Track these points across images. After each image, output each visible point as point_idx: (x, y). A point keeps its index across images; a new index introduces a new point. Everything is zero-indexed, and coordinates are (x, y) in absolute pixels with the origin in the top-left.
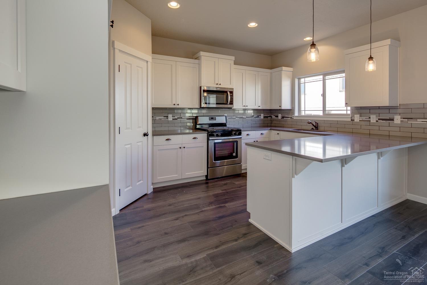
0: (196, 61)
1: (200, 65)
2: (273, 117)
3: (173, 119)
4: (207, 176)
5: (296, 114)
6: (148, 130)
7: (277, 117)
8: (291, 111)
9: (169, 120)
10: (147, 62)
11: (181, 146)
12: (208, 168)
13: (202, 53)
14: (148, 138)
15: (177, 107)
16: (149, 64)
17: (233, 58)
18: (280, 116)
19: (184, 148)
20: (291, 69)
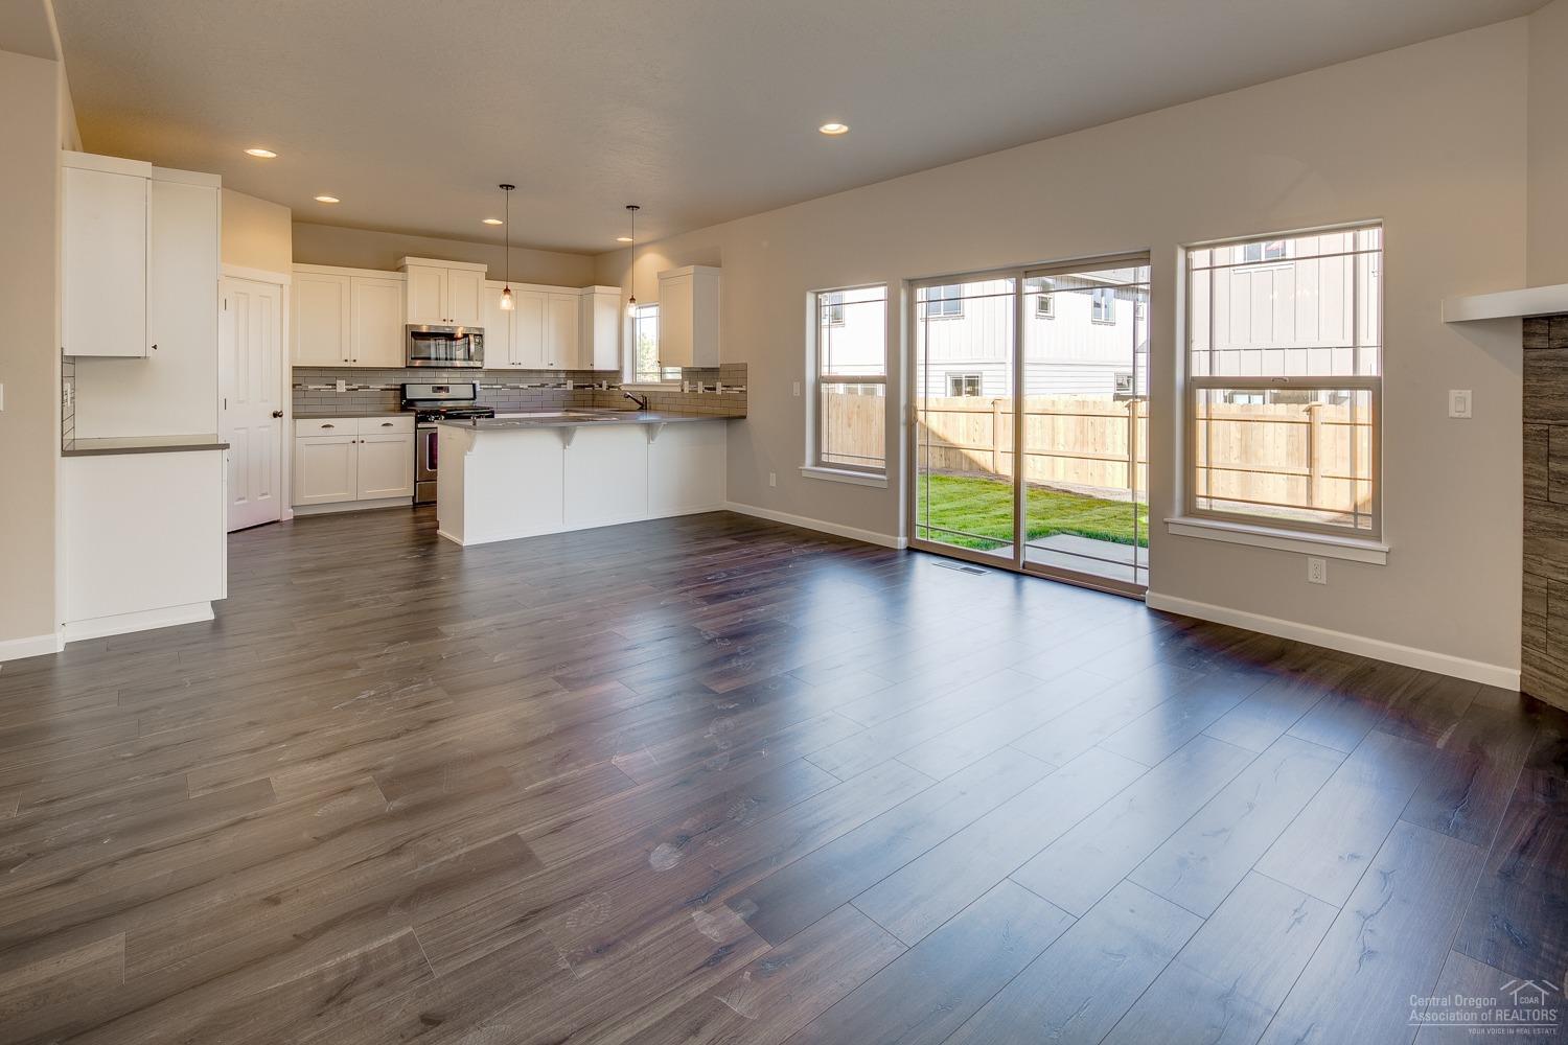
0: (399, 275)
1: (405, 281)
2: (597, 387)
3: (348, 390)
4: (414, 498)
5: (627, 379)
6: (282, 407)
7: (601, 386)
8: (616, 375)
9: (338, 390)
10: (282, 286)
11: (355, 438)
12: (416, 482)
13: (408, 260)
14: (282, 421)
15: (353, 365)
16: (286, 289)
17: (484, 268)
18: (605, 383)
19: (362, 442)
20: (618, 290)
